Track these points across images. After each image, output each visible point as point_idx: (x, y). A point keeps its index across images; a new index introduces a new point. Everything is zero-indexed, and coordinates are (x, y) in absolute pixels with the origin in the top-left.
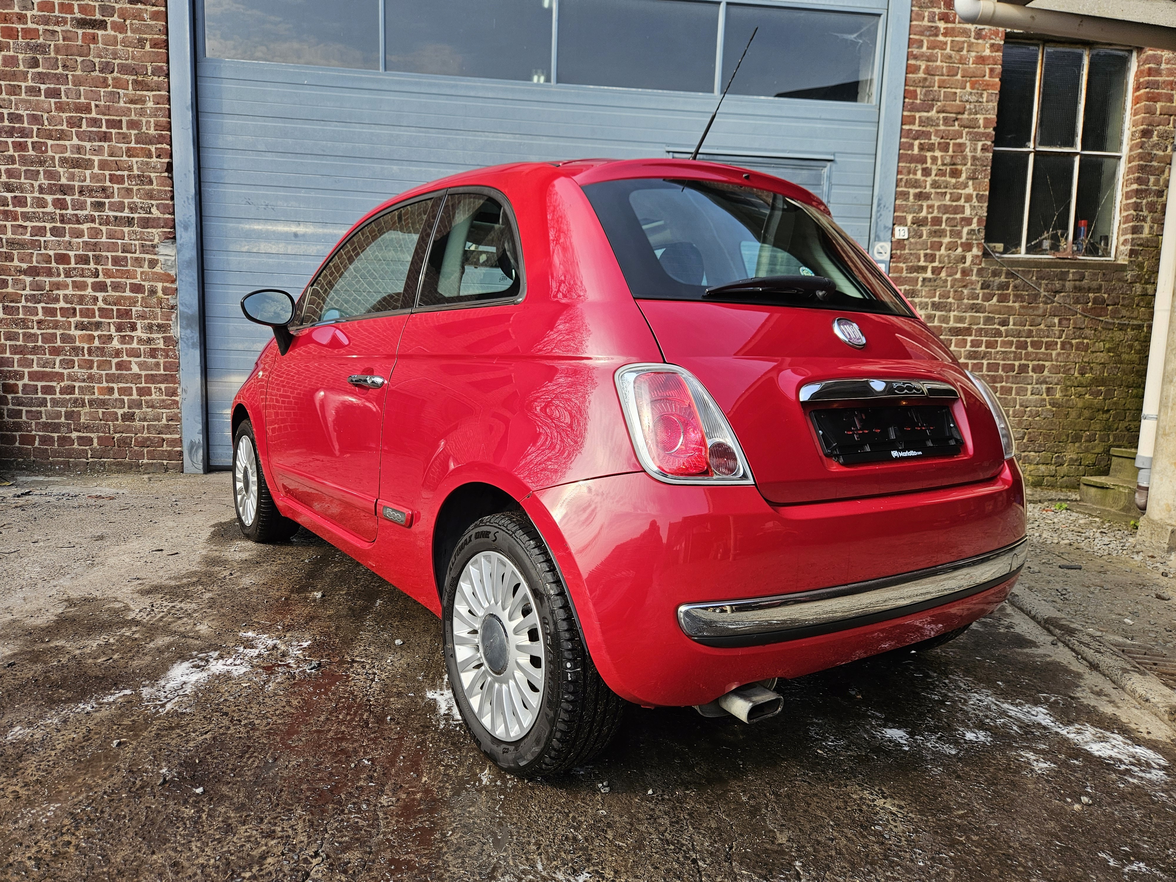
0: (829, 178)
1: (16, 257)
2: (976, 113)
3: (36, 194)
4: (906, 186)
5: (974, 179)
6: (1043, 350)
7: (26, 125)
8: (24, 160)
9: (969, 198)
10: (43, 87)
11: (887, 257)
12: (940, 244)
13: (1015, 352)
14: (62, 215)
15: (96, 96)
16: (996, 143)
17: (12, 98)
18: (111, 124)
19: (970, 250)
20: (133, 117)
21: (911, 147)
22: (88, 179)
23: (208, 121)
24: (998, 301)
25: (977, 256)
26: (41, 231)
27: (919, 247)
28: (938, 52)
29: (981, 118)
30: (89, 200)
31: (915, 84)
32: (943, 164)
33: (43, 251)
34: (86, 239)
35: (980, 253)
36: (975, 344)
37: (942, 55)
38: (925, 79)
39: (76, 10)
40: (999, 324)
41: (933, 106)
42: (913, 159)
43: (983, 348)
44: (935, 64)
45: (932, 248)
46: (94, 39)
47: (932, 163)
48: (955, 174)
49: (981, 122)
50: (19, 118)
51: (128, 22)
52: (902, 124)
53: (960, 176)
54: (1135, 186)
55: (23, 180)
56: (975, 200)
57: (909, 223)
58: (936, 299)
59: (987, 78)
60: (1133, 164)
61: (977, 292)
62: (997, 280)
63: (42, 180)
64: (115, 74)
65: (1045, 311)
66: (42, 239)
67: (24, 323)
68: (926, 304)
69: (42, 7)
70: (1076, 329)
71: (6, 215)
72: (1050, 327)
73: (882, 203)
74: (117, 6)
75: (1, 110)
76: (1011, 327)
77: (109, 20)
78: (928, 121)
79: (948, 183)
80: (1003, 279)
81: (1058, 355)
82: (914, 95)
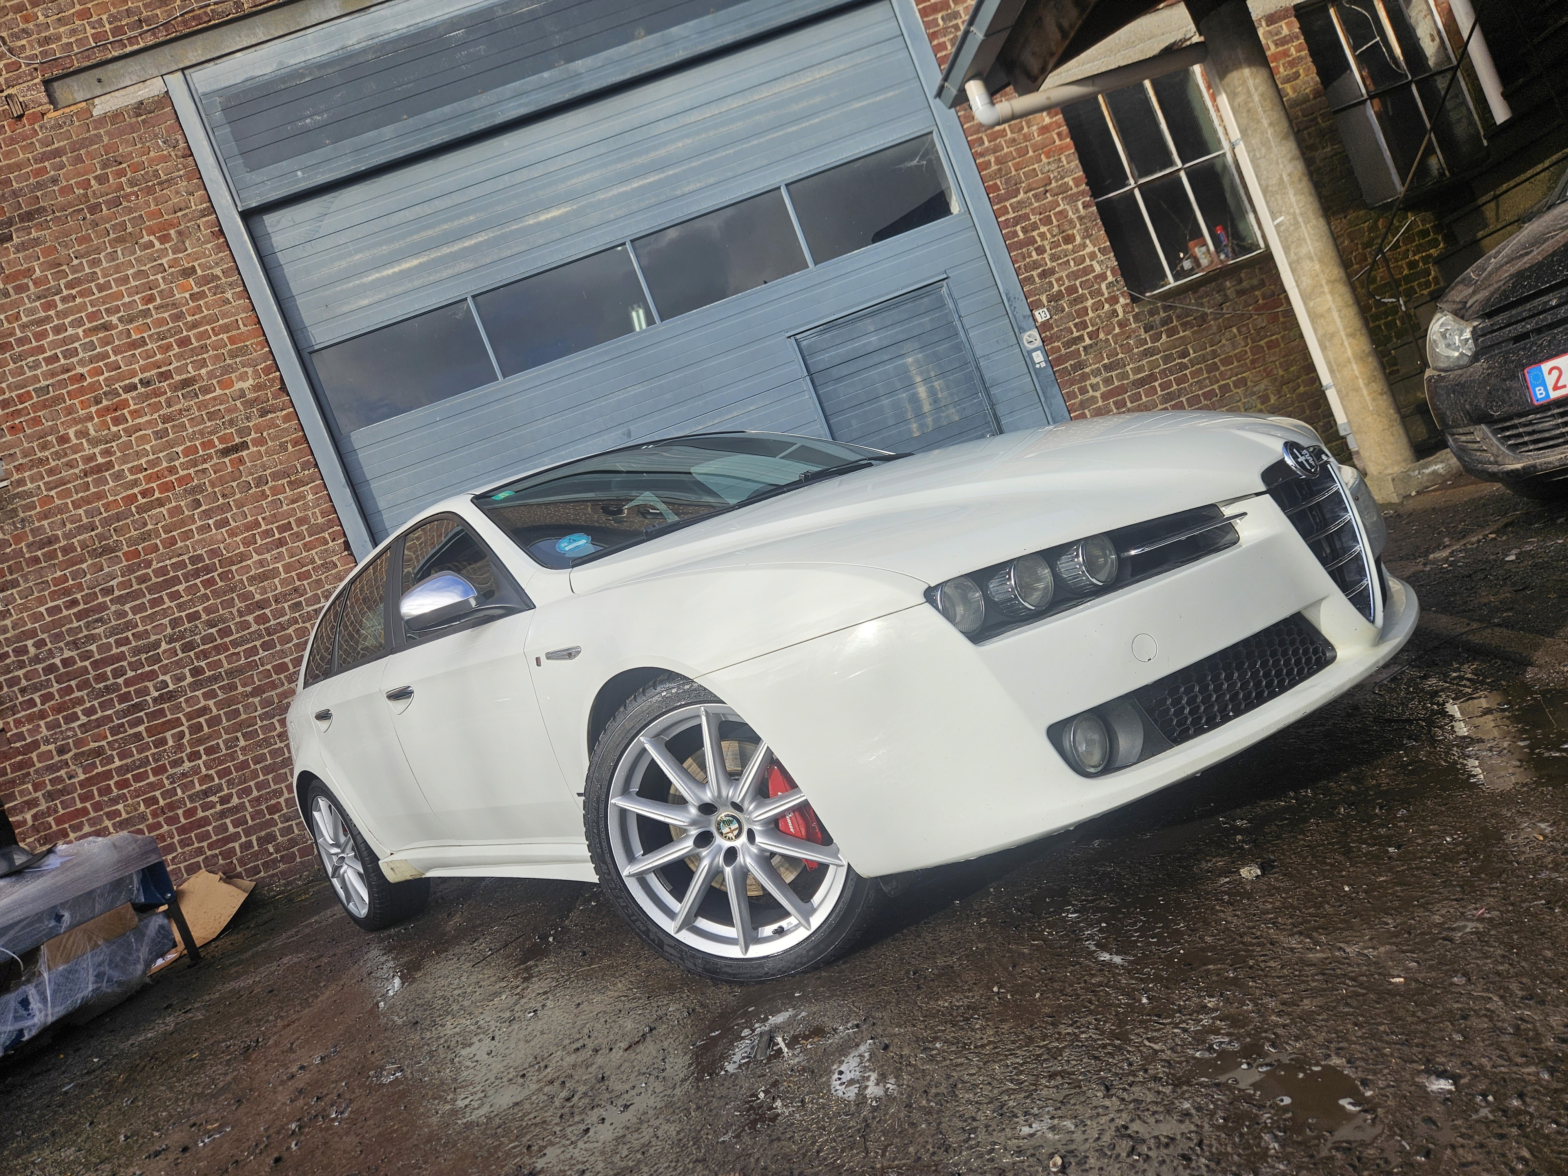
0: (951, 295)
1: (238, 684)
2: (1062, 178)
3: (238, 620)
4: (1026, 271)
5: (1089, 236)
7: (207, 562)
8: (216, 594)
9: (1092, 256)
10: (211, 522)
11: (1038, 343)
12: (1086, 309)
13: (1208, 378)
14: (266, 629)
15: (260, 511)
16: (1095, 194)
17: (188, 543)
18: (281, 529)
19: (1117, 302)
20: (299, 515)
21: (1015, 234)
22: (279, 587)
25: (1127, 304)
26: (253, 651)
27: (1065, 320)
28: (1001, 141)
29: (1069, 180)
30: (286, 605)
31: (992, 177)
32: (1053, 236)
33: (261, 669)
34: (295, 641)
35: (1128, 301)
36: (1163, 387)
37: (1006, 142)
38: (1000, 170)
39: (217, 443)
40: (1180, 358)
41: (1018, 189)
42: (1021, 245)
44: (1002, 152)
45: (1078, 316)
46: (241, 461)
47: (1042, 240)
48: (1069, 239)
49: (1071, 183)
50: (200, 558)
51: (265, 434)
52: (997, 218)
53: (1074, 240)
55: (221, 612)
56: (1099, 255)
57: (1046, 303)
58: (1106, 361)
59: (1058, 142)
61: (1143, 337)
63: (239, 604)
64: (270, 484)
65: (1219, 326)
66: (257, 658)
67: (267, 742)
68: (1098, 369)
69: (187, 453)
70: (1258, 331)
71: (218, 649)
72: (1232, 339)
73: (1011, 296)
74: (251, 424)
75: (181, 558)
76: (1192, 356)
77: (248, 439)
78: (1021, 204)
79: (1066, 251)
80: (1162, 315)
81: (1253, 362)
82: (996, 188)
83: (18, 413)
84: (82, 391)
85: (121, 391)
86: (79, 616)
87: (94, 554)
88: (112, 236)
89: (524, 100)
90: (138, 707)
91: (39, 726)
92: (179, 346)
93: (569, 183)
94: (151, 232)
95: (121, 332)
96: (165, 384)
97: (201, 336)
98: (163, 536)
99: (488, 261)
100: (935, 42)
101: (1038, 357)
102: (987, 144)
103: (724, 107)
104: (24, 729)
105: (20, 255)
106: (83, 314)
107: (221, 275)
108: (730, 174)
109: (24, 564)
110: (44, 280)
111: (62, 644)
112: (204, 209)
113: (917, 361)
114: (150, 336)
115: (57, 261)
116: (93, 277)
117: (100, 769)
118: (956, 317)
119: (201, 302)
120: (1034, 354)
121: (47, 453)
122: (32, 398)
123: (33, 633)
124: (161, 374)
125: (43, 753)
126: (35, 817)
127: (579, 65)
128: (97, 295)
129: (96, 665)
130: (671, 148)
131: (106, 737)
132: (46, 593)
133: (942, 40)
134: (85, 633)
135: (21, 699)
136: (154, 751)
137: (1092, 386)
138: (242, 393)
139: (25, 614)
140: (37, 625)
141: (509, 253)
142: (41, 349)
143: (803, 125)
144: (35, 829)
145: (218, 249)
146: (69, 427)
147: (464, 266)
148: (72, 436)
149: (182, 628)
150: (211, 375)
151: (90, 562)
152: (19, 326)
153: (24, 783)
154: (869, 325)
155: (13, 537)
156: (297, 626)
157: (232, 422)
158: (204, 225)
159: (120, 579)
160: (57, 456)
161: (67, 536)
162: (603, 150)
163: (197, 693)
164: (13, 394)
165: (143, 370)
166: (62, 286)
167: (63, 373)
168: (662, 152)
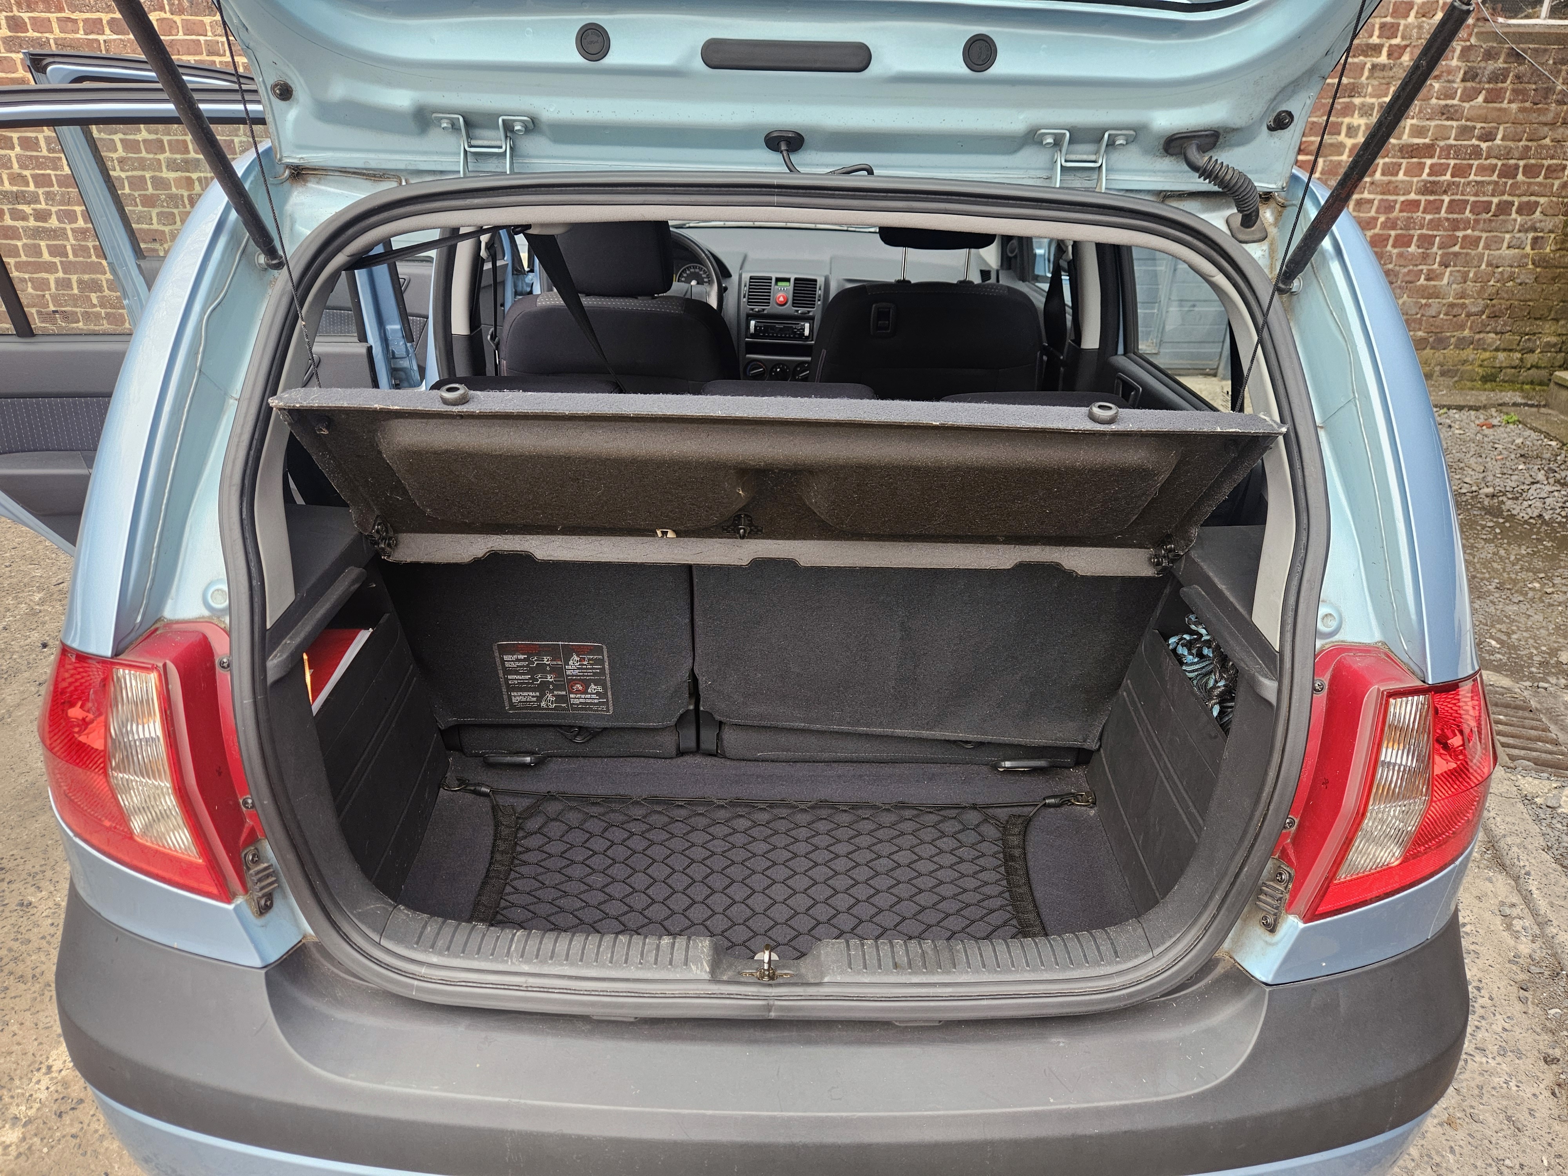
24: (1486, 101)
36: (1434, 170)
40: (1480, 139)
61: (1455, 85)
62: (1491, 66)
72: (1560, 142)
76: (1498, 142)
80: (1501, 64)
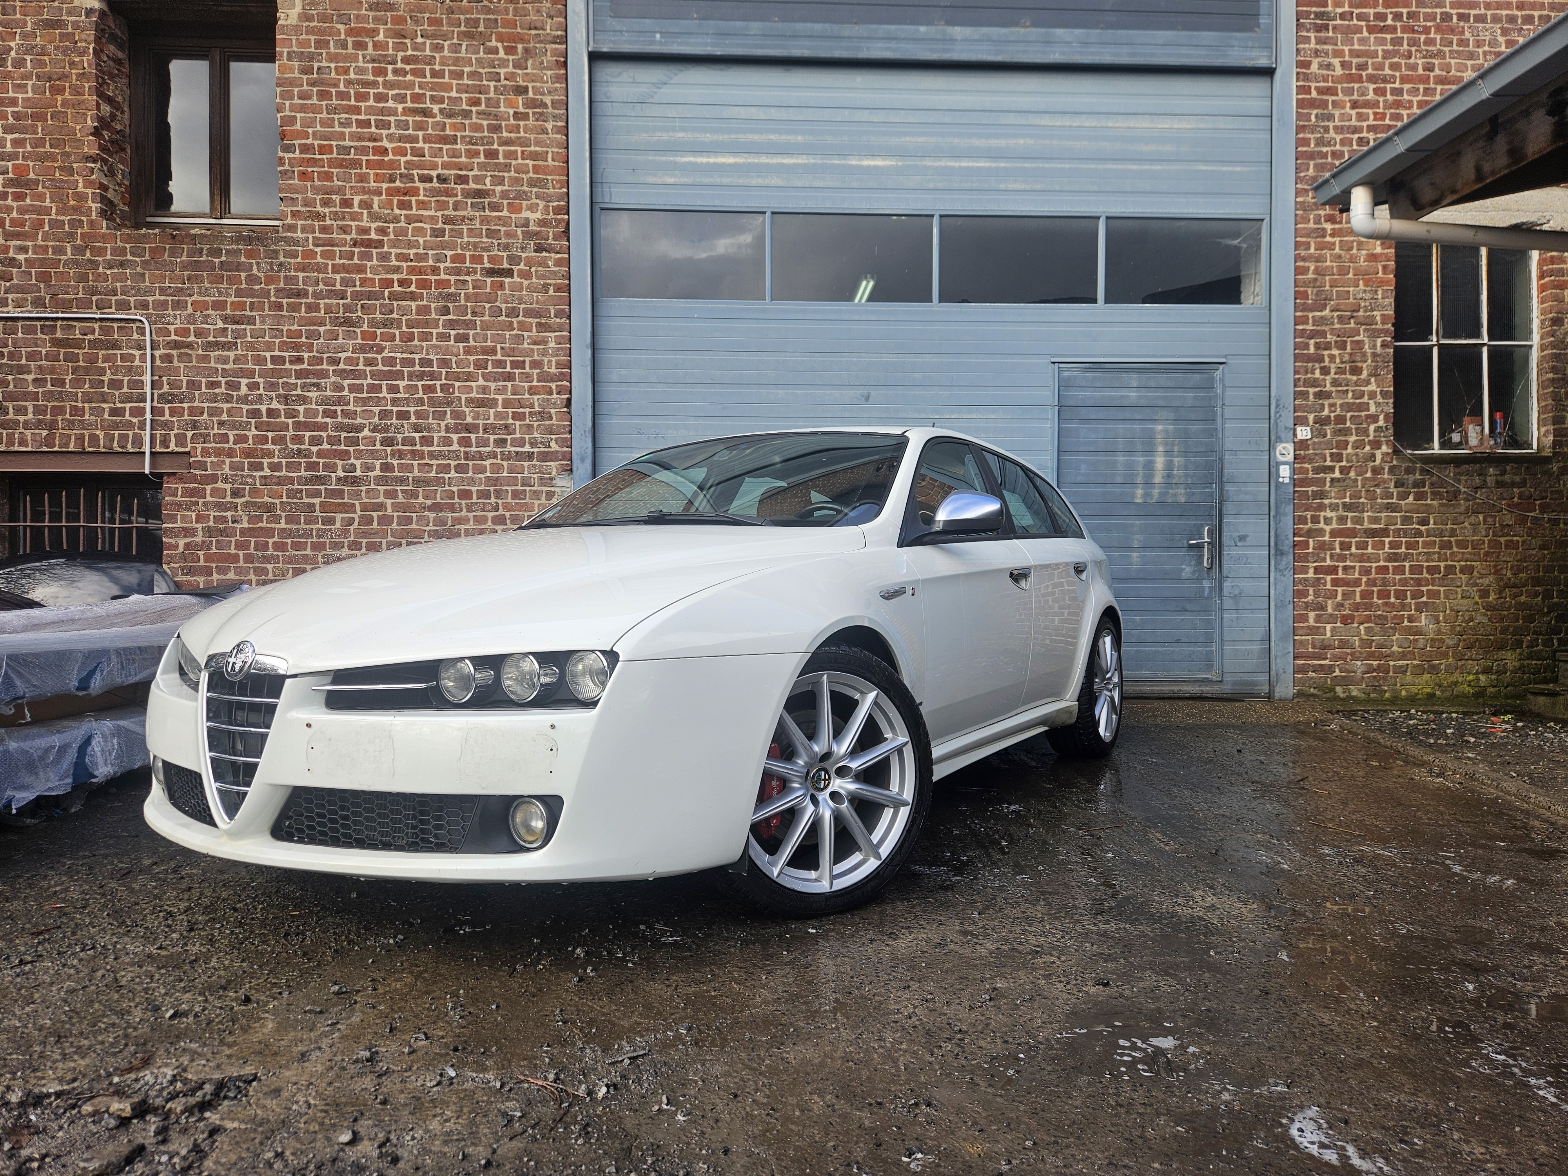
0: (1222, 380)
1: (421, 494)
2: (1372, 310)
3: (443, 434)
4: (1304, 386)
5: (1376, 375)
6: (1469, 550)
7: (435, 369)
8: (432, 402)
9: (1372, 395)
10: (453, 333)
11: (1290, 458)
12: (1347, 443)
13: (1439, 553)
14: (466, 453)
15: (502, 340)
16: (1397, 338)
17: (424, 344)
18: (516, 365)
19: (1379, 448)
20: (536, 357)
21: (1307, 346)
22: (492, 418)
23: (604, 357)
24: (1415, 500)
25: (1388, 454)
26: (446, 469)
27: (1323, 447)
28: (1327, 253)
29: (1377, 314)
30: (492, 438)
31: (1306, 284)
32: (1342, 362)
33: (447, 488)
34: (488, 474)
35: (1390, 451)
36: (1392, 545)
37: (1331, 255)
38: (1316, 280)
39: (486, 260)
40: (1418, 524)
41: (1326, 305)
42: (1310, 359)
43: (1403, 550)
44: (1324, 264)
45: (1337, 447)
46: (501, 286)
47: (1330, 362)
48: (1356, 371)
49: (1378, 318)
50: (429, 363)
51: (533, 269)
52: (1295, 325)
53: (1361, 374)
54: (1551, 375)
55: (430, 421)
56: (1379, 397)
57: (1311, 423)
58: (1347, 500)
59: (1380, 275)
60: (1546, 352)
61: (1391, 491)
62: (1411, 478)
63: (449, 419)
64: (520, 318)
65: (1468, 508)
66: (447, 476)
68: (1337, 505)
69: (455, 259)
70: (1503, 526)
71: (414, 454)
72: (1475, 525)
73: (1281, 403)
74: (524, 255)
75: (412, 356)
76: (1431, 526)
77: (515, 268)
78: (1322, 321)
79: (1349, 380)
80: (1418, 476)
81: (1487, 554)
82: (1305, 295)
83: (314, 162)
84: (380, 165)
85: (416, 178)
86: (300, 374)
87: (335, 321)
88: (463, 28)
89: (893, 45)
90: (320, 480)
91: (224, 462)
92: (486, 157)
93: (903, 139)
94: (500, 39)
95: (437, 123)
96: (459, 187)
97: (508, 155)
98: (404, 329)
99: (800, 185)
100: (1301, 136)
101: (1285, 471)
102: (1312, 250)
103: (1076, 122)
104: (209, 460)
105: (371, 14)
106: (409, 92)
107: (549, 104)
108: (1057, 187)
109: (267, 306)
110: (385, 46)
111: (273, 394)
112: (558, 36)
113: (1166, 431)
114: (463, 137)
115: (403, 33)
116: (431, 61)
117: (264, 525)
118: (1220, 403)
119: (522, 123)
120: (1282, 467)
121: (327, 210)
122: (332, 153)
123: (250, 374)
124: (460, 176)
125: (218, 489)
126: (187, 546)
127: (958, 31)
128: (428, 79)
129: (298, 425)
130: (1012, 142)
131: (281, 497)
132: (277, 341)
133: (1308, 136)
134: (299, 392)
135: (216, 431)
136: (320, 526)
137: (1325, 518)
138: (526, 223)
139: (250, 353)
140: (257, 367)
141: (821, 184)
142: (357, 110)
143: (1144, 167)
144: (183, 557)
145: (557, 79)
146: (357, 194)
147: (774, 181)
148: (356, 203)
149: (389, 422)
150: (504, 195)
151: (328, 327)
152: (345, 80)
153: (189, 510)
154: (1134, 379)
155: (266, 277)
156: (495, 461)
157: (506, 247)
158: (552, 52)
159: (350, 354)
160: (335, 216)
161: (316, 295)
162: (947, 120)
163: (379, 488)
164: (316, 143)
165: (445, 166)
166: (399, 59)
167: (369, 140)
168: (1002, 143)
